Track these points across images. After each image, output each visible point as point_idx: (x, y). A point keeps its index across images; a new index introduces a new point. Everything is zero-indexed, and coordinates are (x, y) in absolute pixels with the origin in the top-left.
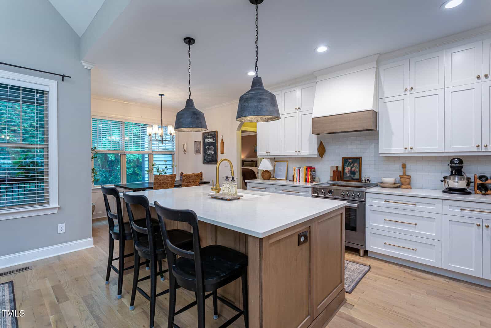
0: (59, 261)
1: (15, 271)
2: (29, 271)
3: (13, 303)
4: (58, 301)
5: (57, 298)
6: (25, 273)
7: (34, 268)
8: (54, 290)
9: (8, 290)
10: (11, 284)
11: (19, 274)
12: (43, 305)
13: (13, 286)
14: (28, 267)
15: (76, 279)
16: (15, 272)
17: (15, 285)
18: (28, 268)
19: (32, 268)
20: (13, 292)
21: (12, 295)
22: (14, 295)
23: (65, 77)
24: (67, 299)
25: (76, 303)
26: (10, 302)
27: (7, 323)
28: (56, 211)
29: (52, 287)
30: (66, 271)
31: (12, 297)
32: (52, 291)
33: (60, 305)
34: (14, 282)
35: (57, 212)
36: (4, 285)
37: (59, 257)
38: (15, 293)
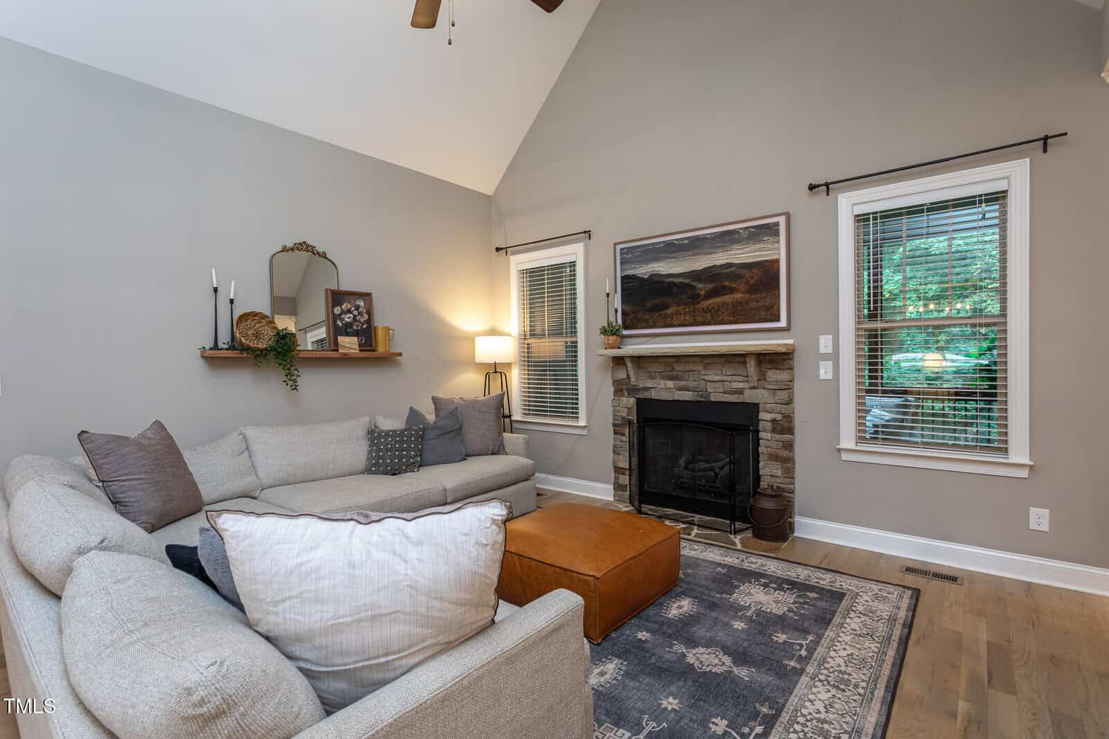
0: (1027, 596)
1: (931, 574)
2: (954, 586)
3: (906, 630)
4: (989, 681)
5: (989, 671)
6: (948, 585)
7: (966, 584)
8: (989, 652)
9: (908, 601)
10: (917, 593)
11: (937, 583)
12: (955, 667)
13: (917, 600)
14: (956, 578)
15: (1052, 657)
16: (930, 577)
17: (921, 599)
18: (954, 579)
19: (963, 582)
20: (914, 611)
21: (910, 614)
22: (913, 616)
23: (1049, 140)
24: (1012, 690)
25: (1030, 714)
26: (904, 625)
27: (887, 657)
28: (1024, 473)
29: (989, 643)
30: (1033, 625)
31: (910, 618)
32: (983, 652)
33: (992, 691)
34: (922, 593)
35: (1026, 476)
36: (906, 590)
37: (1029, 587)
38: (917, 614)
